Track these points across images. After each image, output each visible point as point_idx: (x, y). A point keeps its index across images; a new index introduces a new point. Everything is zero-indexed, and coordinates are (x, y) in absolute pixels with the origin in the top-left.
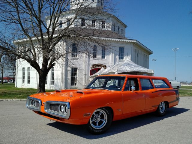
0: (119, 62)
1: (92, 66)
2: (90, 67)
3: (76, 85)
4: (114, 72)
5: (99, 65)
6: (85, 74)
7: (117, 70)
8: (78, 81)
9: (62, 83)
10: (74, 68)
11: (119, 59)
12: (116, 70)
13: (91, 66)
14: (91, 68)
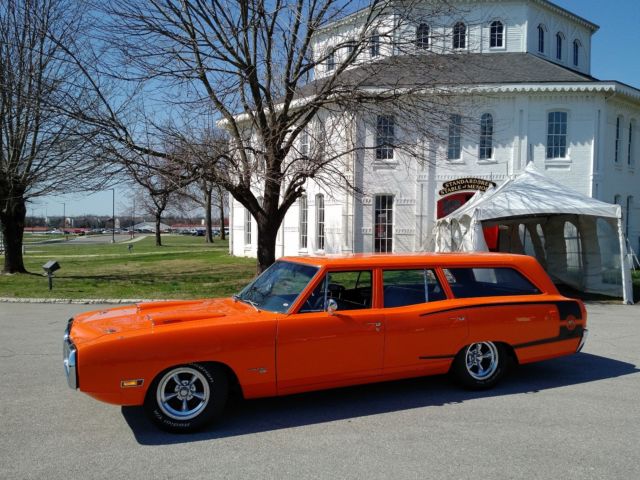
0: (547, 167)
1: (444, 185)
2: (437, 191)
3: (390, 250)
5: (471, 181)
6: (419, 214)
8: (398, 239)
9: (347, 244)
10: (384, 197)
13: (440, 187)
14: (440, 193)
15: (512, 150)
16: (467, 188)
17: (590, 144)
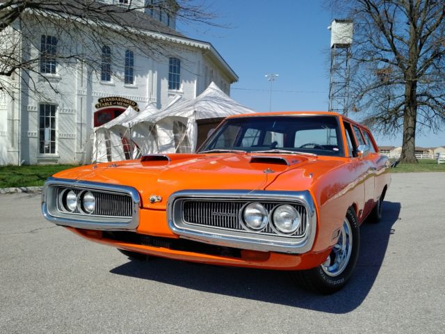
0: (169, 95)
1: (99, 101)
2: (93, 105)
3: (53, 151)
4: (186, 116)
5: (119, 100)
6: (79, 122)
7: (195, 112)
8: (59, 141)
9: (13, 145)
10: (48, 106)
11: (170, 88)
12: (192, 112)
13: (96, 102)
14: (96, 107)
15: (147, 80)
16: (116, 105)
17: (194, 82)
